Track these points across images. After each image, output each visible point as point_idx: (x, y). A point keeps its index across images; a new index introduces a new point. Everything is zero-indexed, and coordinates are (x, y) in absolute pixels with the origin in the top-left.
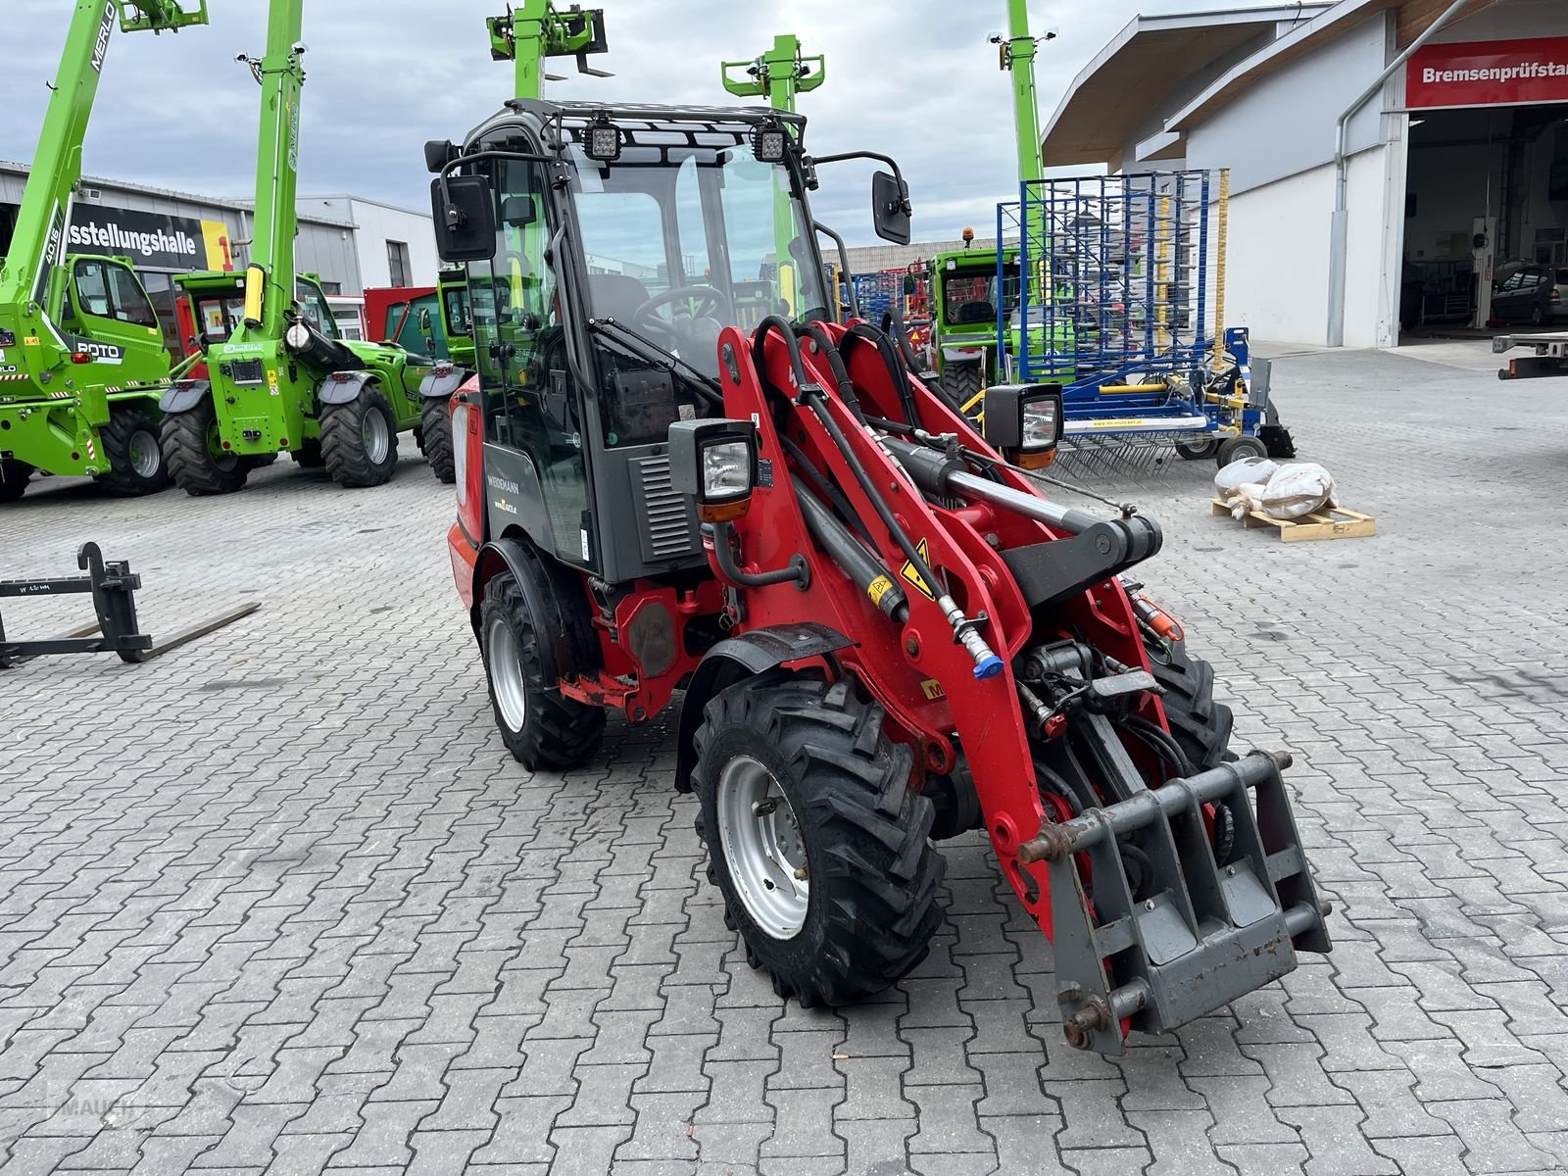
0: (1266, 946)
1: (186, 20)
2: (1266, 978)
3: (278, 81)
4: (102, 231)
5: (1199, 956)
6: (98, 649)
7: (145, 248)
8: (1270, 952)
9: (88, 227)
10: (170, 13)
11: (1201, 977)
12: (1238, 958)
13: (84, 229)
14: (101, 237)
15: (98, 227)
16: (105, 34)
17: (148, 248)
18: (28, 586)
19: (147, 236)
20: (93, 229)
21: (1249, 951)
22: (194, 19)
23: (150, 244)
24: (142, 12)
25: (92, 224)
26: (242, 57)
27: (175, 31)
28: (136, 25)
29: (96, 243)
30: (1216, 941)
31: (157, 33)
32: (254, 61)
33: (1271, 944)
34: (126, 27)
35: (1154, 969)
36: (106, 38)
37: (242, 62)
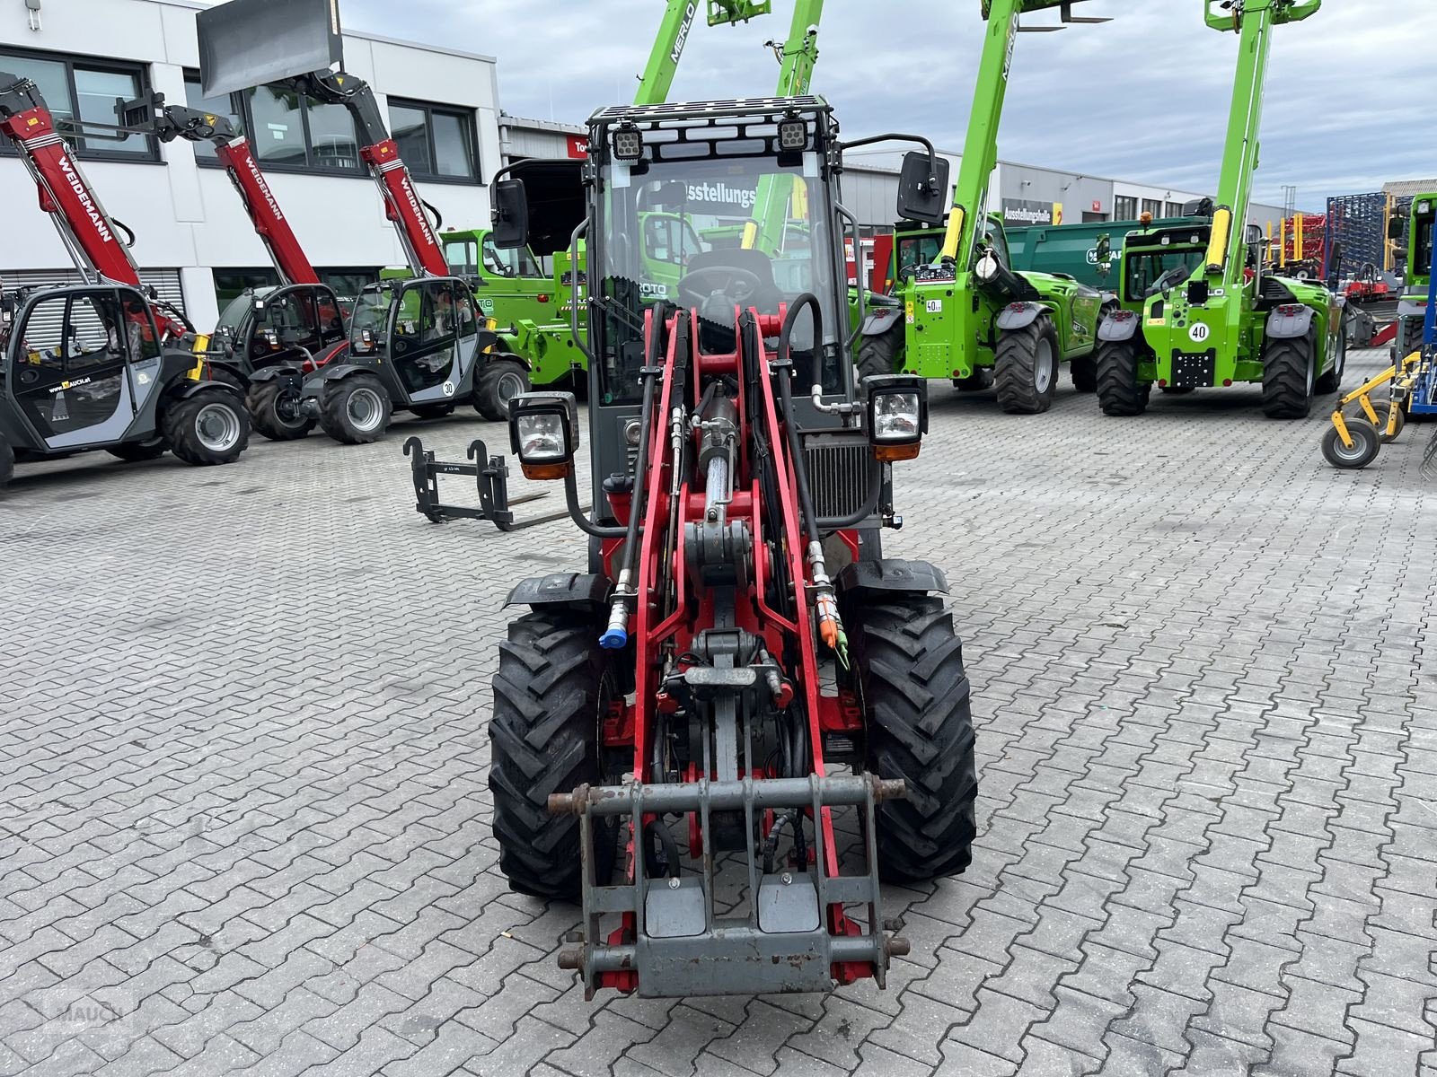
0: (789, 958)
1: (754, 12)
2: (779, 988)
3: (793, 61)
4: (713, 189)
5: (700, 943)
6: (482, 518)
7: (744, 202)
8: (792, 965)
9: (702, 186)
10: (742, 6)
11: (697, 961)
12: (749, 959)
13: (699, 188)
14: (711, 194)
15: (709, 186)
16: (685, 31)
17: (747, 202)
18: (448, 467)
19: (747, 193)
20: (706, 188)
21: (767, 957)
22: (761, 10)
23: (749, 199)
24: (722, 8)
25: (705, 184)
26: (769, 43)
27: (747, 22)
28: (716, 20)
29: (707, 199)
30: (727, 936)
31: (733, 25)
32: (778, 46)
33: (798, 958)
34: (711, 22)
35: (645, 938)
36: (685, 34)
37: (769, 47)
